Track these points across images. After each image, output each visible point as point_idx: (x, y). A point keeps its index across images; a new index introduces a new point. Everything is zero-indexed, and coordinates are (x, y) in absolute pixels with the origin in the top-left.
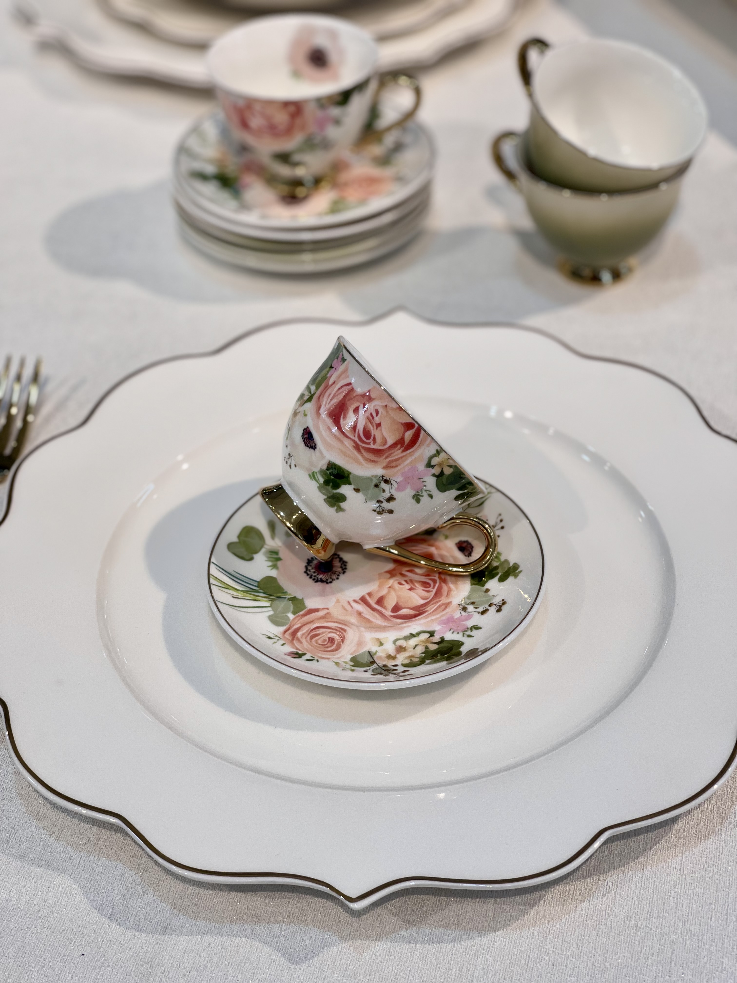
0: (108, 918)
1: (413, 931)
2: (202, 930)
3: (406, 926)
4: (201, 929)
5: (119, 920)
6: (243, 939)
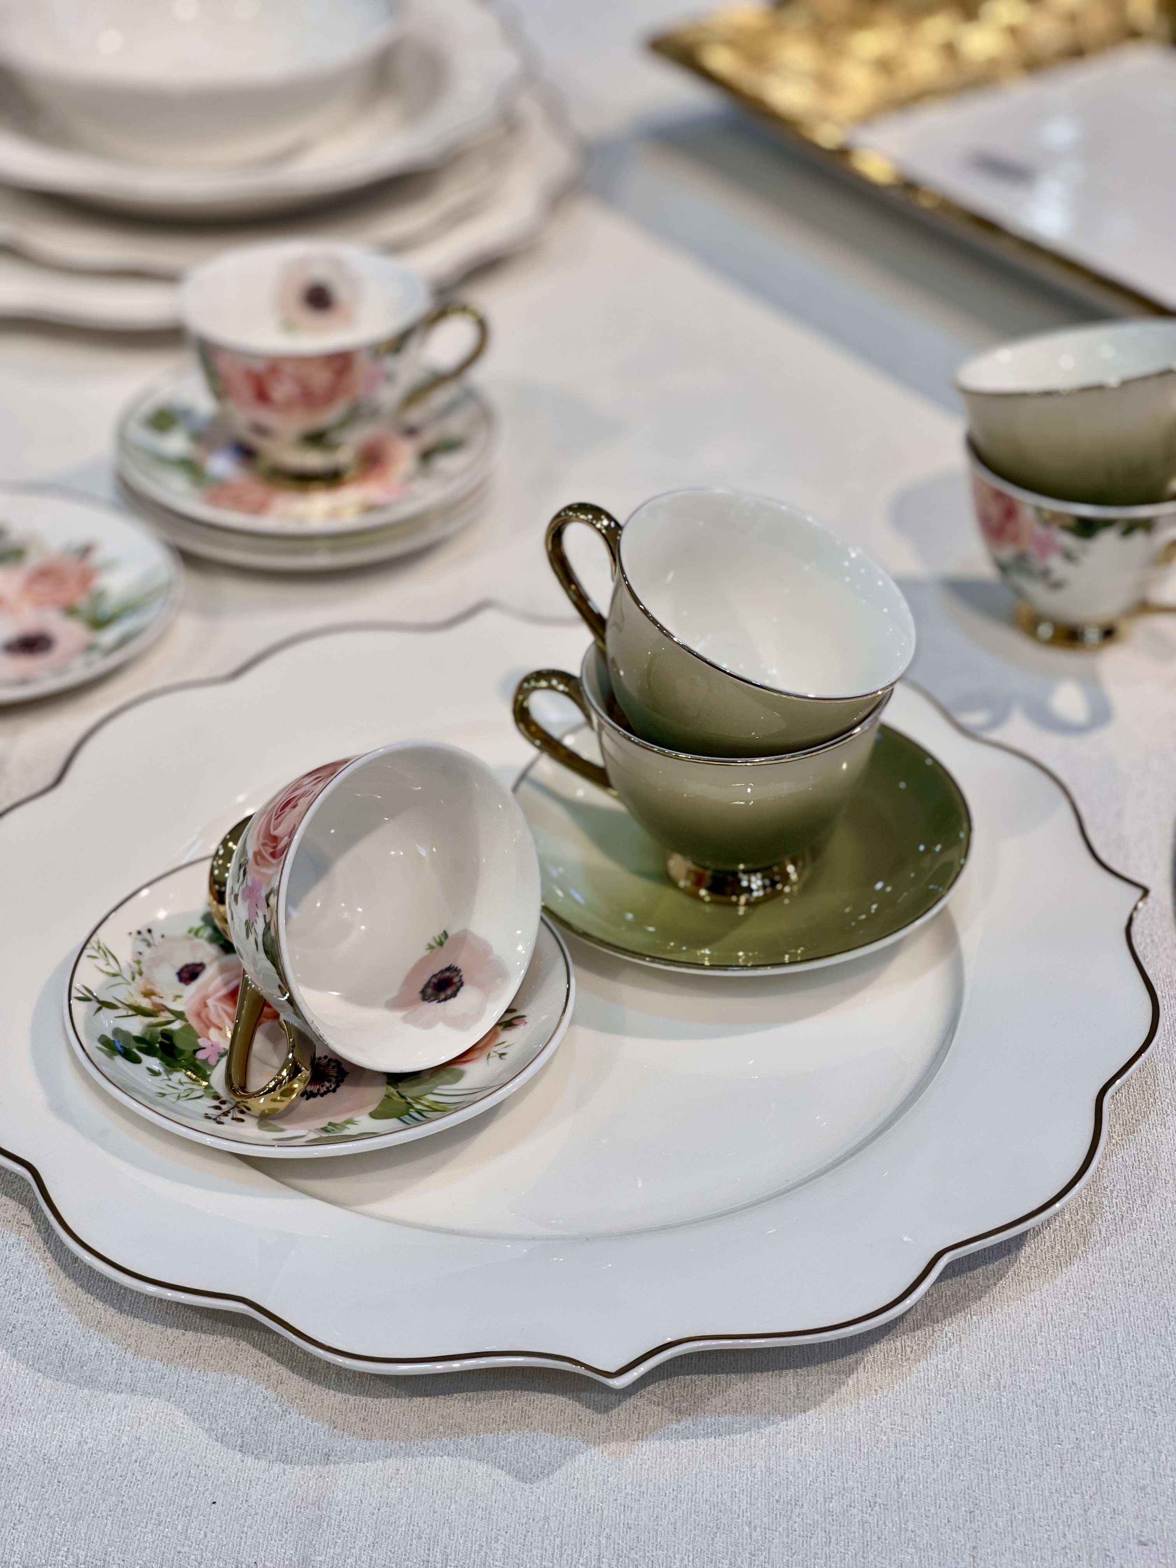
0: (239, 1451)
1: (687, 1422)
2: (382, 1453)
3: (677, 1417)
4: (380, 1452)
5: (255, 1452)
6: (445, 1457)
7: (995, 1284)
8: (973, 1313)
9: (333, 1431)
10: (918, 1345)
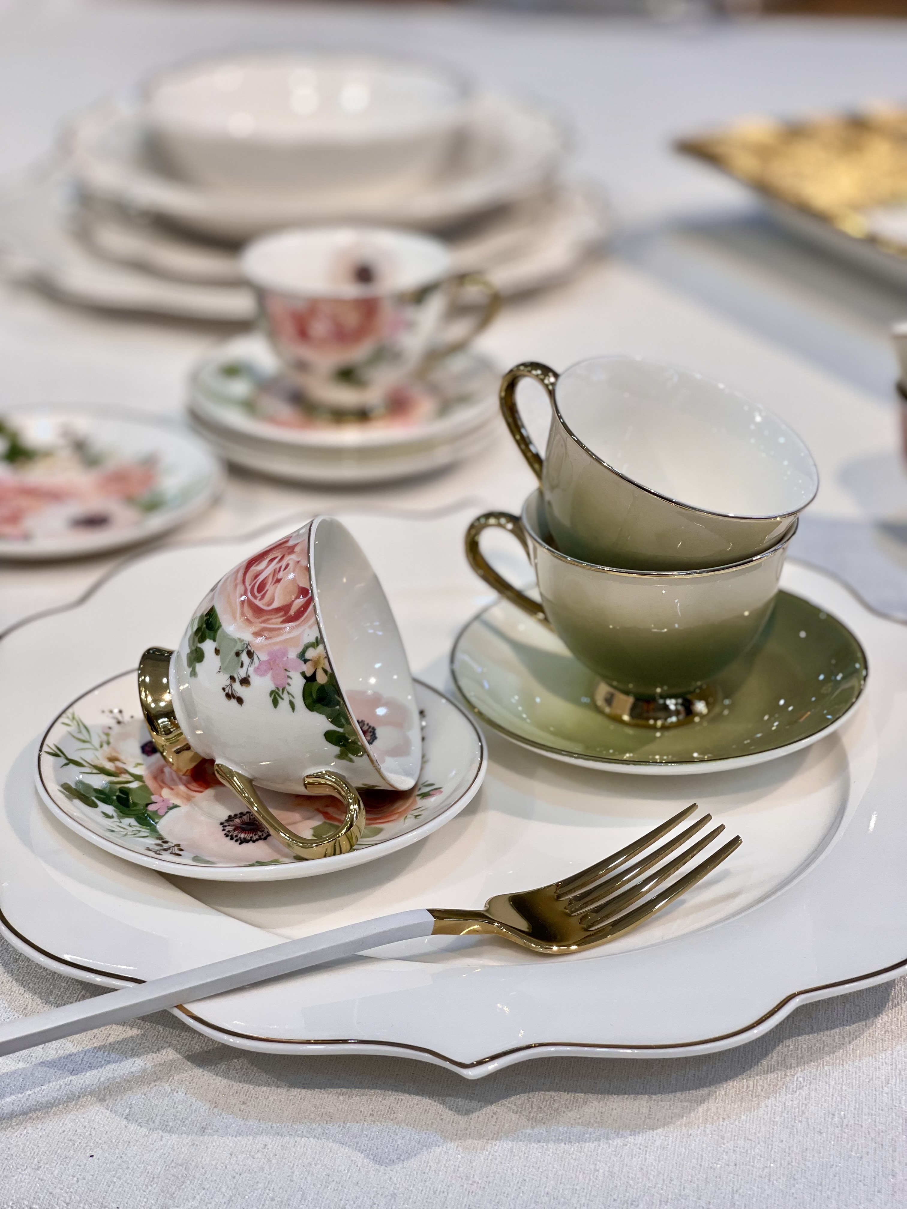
1: (541, 1130)
2: (255, 1130)
3: (532, 1124)
4: (252, 1130)
6: (311, 1139)
7: (850, 1043)
8: (825, 1064)
9: (213, 1110)
10: (769, 1085)
